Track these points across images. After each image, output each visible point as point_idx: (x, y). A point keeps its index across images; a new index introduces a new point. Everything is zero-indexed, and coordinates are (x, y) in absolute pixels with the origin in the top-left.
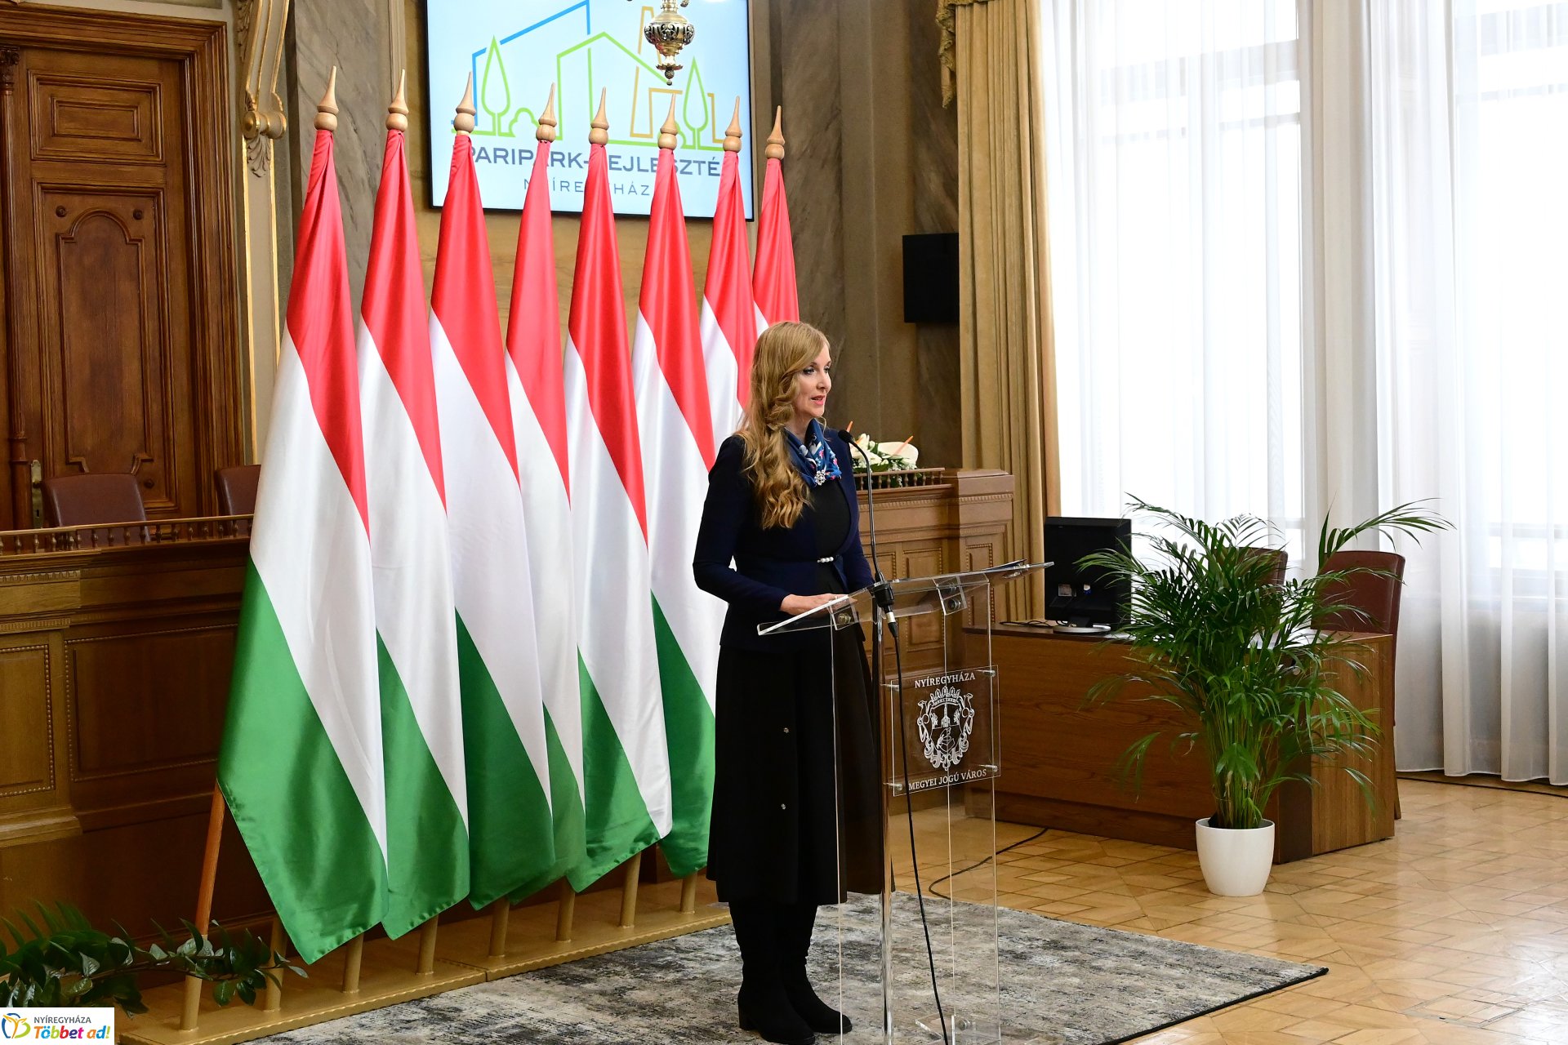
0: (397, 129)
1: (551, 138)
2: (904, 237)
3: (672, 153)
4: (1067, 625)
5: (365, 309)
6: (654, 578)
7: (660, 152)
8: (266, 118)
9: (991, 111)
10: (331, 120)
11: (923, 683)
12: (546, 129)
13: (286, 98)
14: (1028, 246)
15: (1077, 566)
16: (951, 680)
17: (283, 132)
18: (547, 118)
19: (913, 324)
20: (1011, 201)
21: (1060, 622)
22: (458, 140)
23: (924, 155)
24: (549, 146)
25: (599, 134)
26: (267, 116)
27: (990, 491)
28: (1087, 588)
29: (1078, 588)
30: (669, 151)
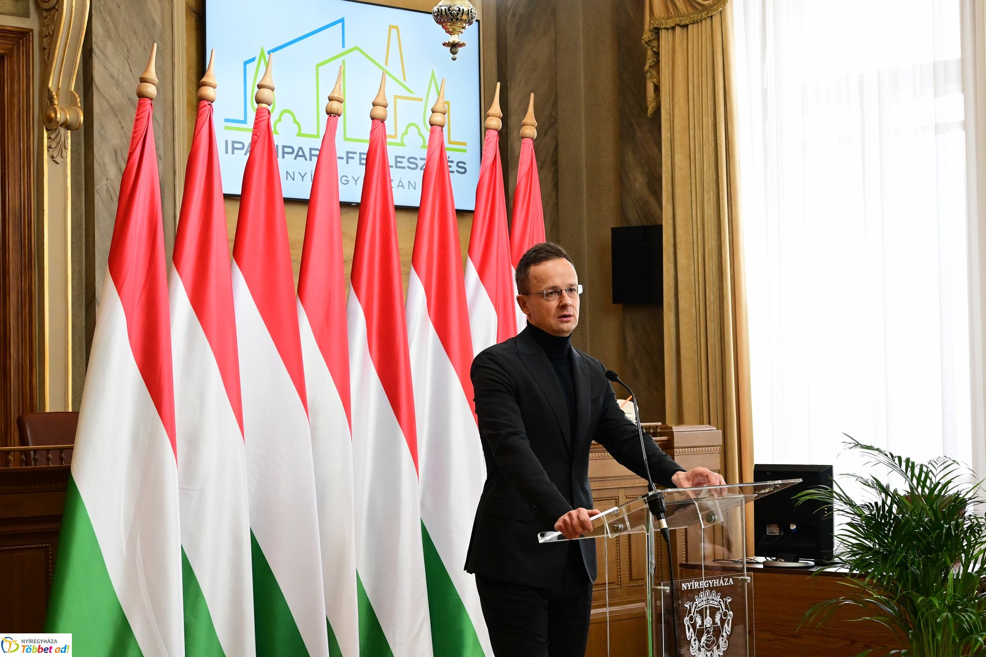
0: (208, 100)
1: (339, 112)
2: (613, 229)
3: (442, 130)
4: (776, 560)
5: (177, 258)
6: (423, 506)
7: (431, 128)
8: (65, 113)
9: (691, 118)
10: (151, 90)
11: (689, 586)
12: (335, 105)
13: (82, 96)
14: (725, 235)
15: (797, 500)
16: (713, 584)
17: (80, 125)
18: (336, 95)
19: (620, 306)
20: (710, 196)
21: (768, 558)
22: (258, 112)
23: (630, 158)
24: (337, 119)
25: (379, 111)
26: (66, 110)
27: (702, 444)
28: (793, 527)
29: (784, 527)
30: (439, 129)
